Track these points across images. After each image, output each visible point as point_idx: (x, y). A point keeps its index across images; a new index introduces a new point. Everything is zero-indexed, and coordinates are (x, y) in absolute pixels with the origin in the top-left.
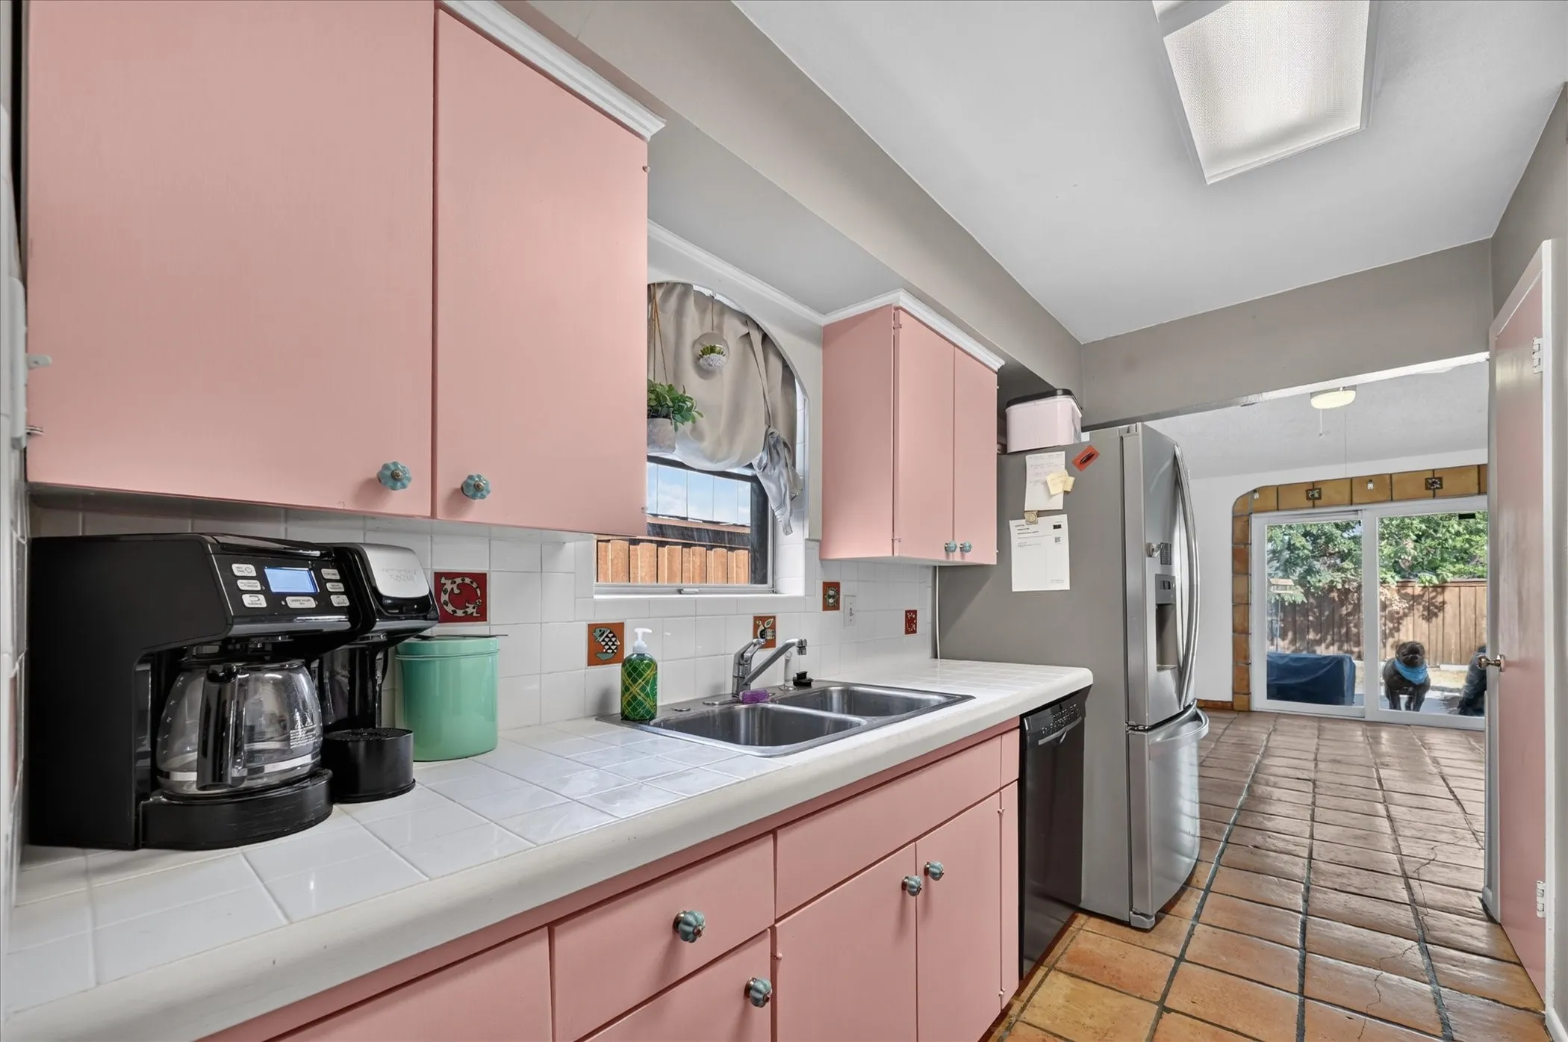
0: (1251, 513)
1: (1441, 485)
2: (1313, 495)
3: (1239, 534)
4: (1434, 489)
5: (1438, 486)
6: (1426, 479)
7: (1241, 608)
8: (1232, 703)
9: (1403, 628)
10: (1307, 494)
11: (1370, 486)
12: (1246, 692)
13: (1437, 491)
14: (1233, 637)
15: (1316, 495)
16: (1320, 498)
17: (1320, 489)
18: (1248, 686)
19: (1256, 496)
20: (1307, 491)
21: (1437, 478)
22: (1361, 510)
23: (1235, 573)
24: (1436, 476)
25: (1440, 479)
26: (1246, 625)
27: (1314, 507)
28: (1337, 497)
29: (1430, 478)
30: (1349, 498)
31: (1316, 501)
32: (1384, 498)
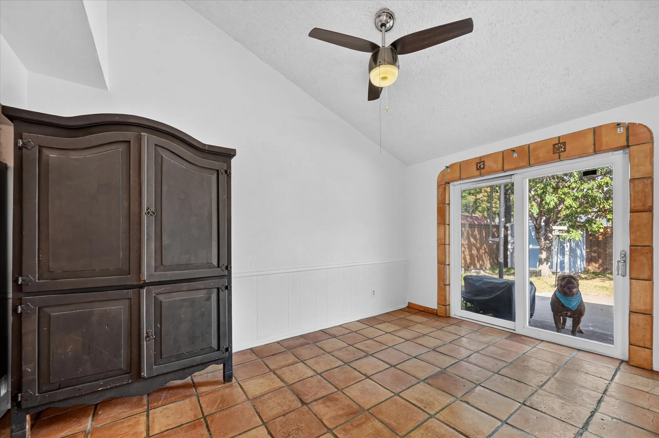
0: (449, 183)
1: (565, 149)
2: (480, 167)
3: (440, 197)
4: (559, 153)
5: (563, 149)
6: (554, 146)
10: (476, 166)
11: (515, 155)
13: (561, 154)
15: (482, 166)
16: (484, 168)
17: (484, 162)
18: (445, 300)
19: (448, 171)
20: (477, 163)
21: (561, 144)
22: (513, 175)
24: (561, 142)
25: (564, 144)
27: (481, 175)
28: (494, 166)
29: (557, 144)
30: (501, 167)
31: (482, 171)
32: (524, 164)
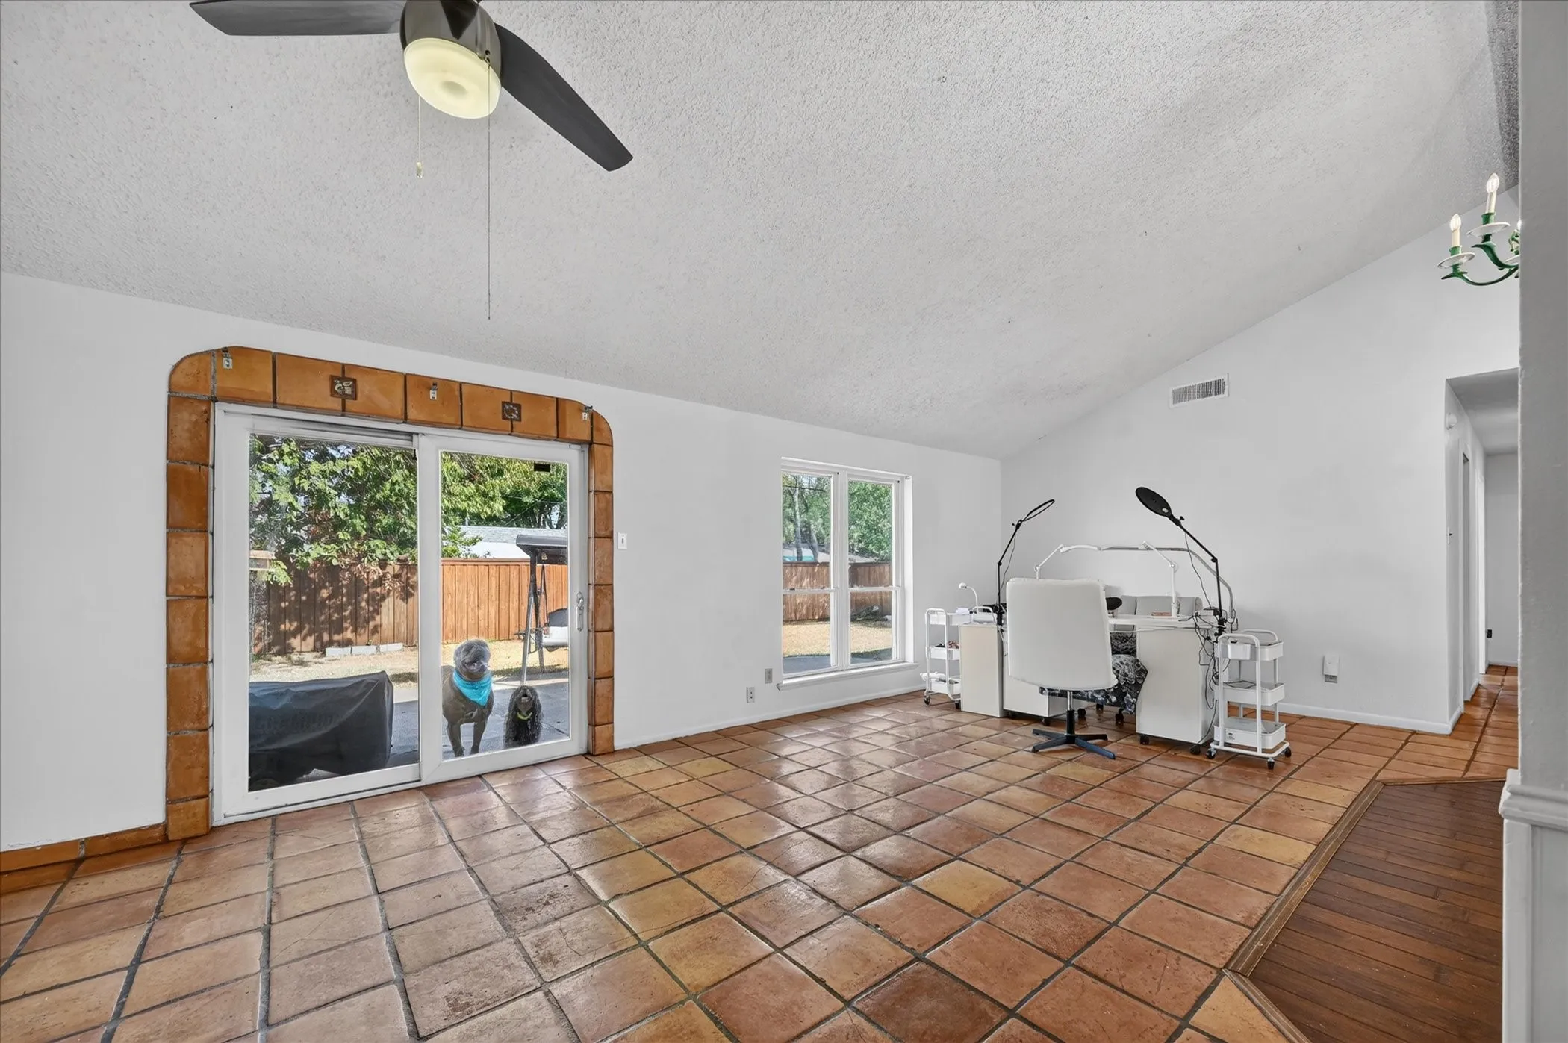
0: (215, 400)
1: (519, 415)
2: (342, 389)
3: (183, 440)
4: (511, 420)
5: (516, 416)
6: (503, 403)
7: (190, 605)
8: (165, 826)
9: (384, 610)
10: (333, 385)
11: (433, 394)
12: (200, 792)
13: (513, 424)
14: (167, 669)
15: (348, 391)
16: (353, 400)
17: (354, 381)
18: (206, 778)
19: (228, 363)
20: (330, 378)
21: (514, 405)
22: (417, 434)
23: (174, 528)
24: (513, 402)
25: (519, 406)
26: (201, 643)
27: (344, 412)
28: (384, 403)
29: (508, 403)
30: (402, 410)
31: (349, 403)
32: (452, 420)
